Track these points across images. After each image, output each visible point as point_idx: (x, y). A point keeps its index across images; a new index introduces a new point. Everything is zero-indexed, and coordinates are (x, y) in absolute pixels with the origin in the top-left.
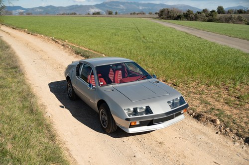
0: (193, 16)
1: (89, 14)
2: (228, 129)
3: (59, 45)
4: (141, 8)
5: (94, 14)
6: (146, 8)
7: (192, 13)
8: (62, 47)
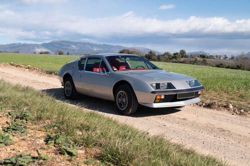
0: (156, 58)
1: (35, 53)
2: (242, 111)
3: (21, 68)
4: (95, 49)
5: (41, 53)
6: (102, 50)
7: (154, 55)
8: (27, 70)
